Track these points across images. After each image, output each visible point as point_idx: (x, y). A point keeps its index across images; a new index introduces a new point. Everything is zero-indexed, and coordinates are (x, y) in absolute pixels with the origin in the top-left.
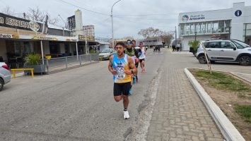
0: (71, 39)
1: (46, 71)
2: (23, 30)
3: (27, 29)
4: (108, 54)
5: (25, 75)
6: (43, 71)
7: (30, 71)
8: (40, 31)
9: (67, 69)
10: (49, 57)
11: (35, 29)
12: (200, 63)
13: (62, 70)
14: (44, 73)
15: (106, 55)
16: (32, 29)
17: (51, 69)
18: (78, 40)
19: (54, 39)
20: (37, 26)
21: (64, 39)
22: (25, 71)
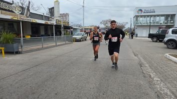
0: (49, 23)
1: (20, 50)
2: (4, 12)
3: (9, 11)
4: (80, 37)
6: (16, 50)
8: (22, 14)
9: (43, 48)
11: (17, 12)
12: (168, 48)
14: (17, 53)
15: (78, 37)
16: (14, 11)
17: (26, 48)
18: (55, 24)
19: (34, 21)
20: (20, 9)
21: (43, 22)
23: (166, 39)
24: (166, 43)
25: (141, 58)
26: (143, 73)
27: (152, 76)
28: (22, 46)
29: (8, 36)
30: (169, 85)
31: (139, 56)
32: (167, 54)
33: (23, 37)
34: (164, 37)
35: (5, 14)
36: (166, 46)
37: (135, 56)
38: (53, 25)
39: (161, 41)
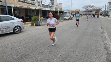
1: (41, 24)
3: (33, 4)
4: (69, 17)
6: (39, 24)
7: (34, 24)
8: (39, 5)
10: (42, 18)
14: (40, 25)
15: (67, 18)
16: (36, 4)
17: (43, 23)
19: (45, 9)
20: (38, 3)
21: (49, 9)
22: (32, 24)
37: (102, 29)
38: (54, 11)
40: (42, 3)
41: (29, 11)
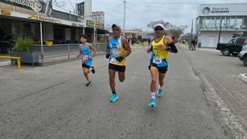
0: (78, 24)
1: (40, 61)
2: (19, 8)
3: (25, 7)
5: (12, 65)
6: (34, 61)
8: (42, 11)
9: (69, 60)
11: (36, 9)
12: (245, 65)
13: (63, 61)
14: (37, 64)
16: (32, 7)
18: (85, 26)
19: (58, 22)
20: (40, 5)
21: (69, 23)
22: (12, 60)
23: (243, 53)
24: (242, 58)
25: (205, 79)
26: (206, 99)
27: (219, 104)
28: (42, 56)
29: (25, 42)
30: (242, 118)
31: (202, 75)
32: (243, 75)
33: (44, 43)
34: (240, 49)
35: (20, 11)
36: (242, 62)
37: (196, 75)
38: (82, 28)
39: (235, 55)
40: (50, 6)
41: (12, 24)
